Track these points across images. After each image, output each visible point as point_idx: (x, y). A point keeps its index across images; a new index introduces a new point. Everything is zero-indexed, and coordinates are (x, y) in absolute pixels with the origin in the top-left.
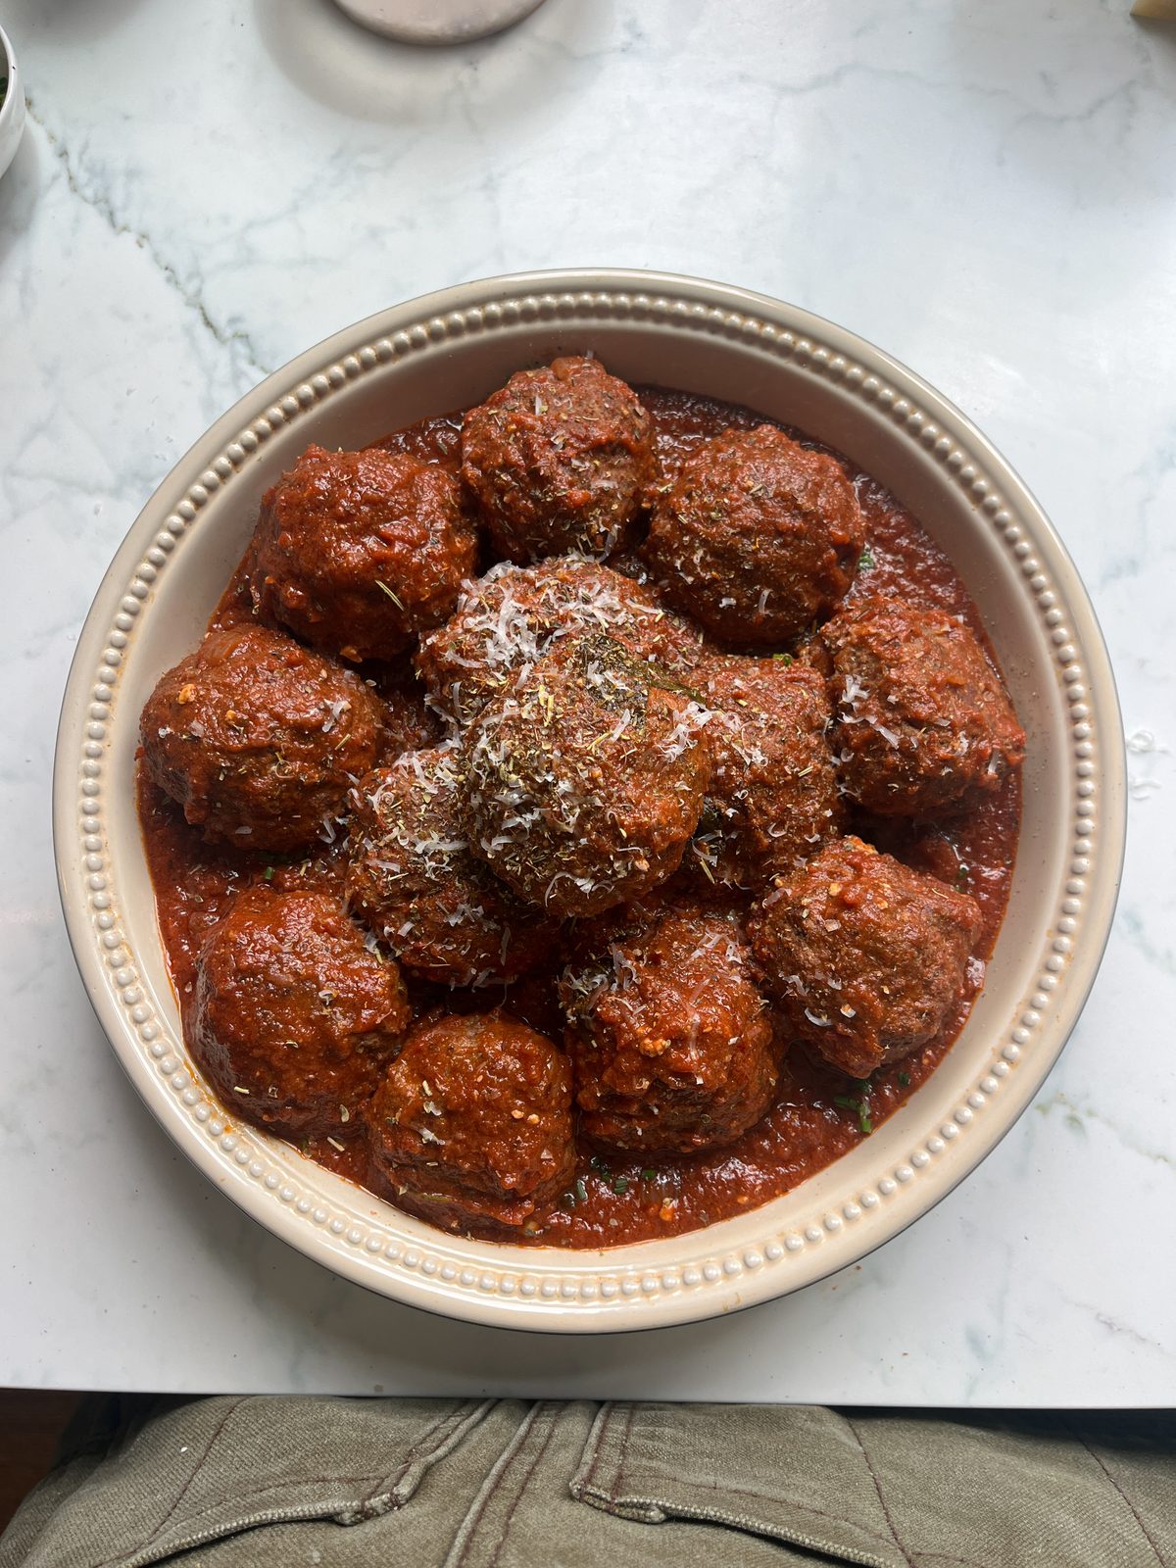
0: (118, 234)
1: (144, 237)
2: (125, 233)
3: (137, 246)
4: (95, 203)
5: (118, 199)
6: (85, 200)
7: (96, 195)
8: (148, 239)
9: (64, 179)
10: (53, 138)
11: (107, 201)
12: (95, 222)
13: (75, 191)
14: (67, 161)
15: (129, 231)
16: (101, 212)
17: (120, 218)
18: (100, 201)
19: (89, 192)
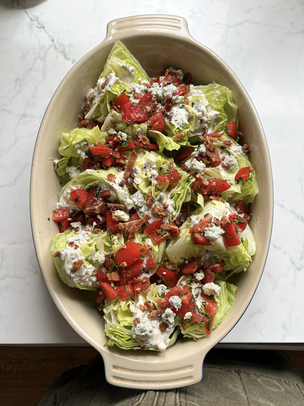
0: (67, 60)
1: (74, 61)
2: (69, 60)
3: (72, 63)
4: (61, 53)
5: (67, 51)
6: (59, 52)
7: (61, 51)
8: (75, 62)
9: (53, 47)
10: (50, 36)
11: (64, 52)
12: (61, 57)
13: (56, 49)
14: (54, 42)
15: (70, 60)
16: (63, 55)
17: (68, 56)
18: (62, 52)
19: (60, 50)
